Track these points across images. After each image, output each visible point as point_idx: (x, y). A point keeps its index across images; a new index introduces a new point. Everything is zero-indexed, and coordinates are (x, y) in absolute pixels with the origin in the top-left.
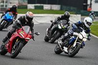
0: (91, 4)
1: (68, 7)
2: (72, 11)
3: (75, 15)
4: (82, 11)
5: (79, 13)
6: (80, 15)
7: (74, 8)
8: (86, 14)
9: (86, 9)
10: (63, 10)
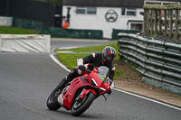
0: (69, 16)
1: (26, 21)
2: (33, 28)
3: (40, 36)
4: (53, 29)
5: (46, 32)
6: (49, 36)
7: (37, 23)
8: (60, 34)
9: (60, 25)
10: (17, 26)
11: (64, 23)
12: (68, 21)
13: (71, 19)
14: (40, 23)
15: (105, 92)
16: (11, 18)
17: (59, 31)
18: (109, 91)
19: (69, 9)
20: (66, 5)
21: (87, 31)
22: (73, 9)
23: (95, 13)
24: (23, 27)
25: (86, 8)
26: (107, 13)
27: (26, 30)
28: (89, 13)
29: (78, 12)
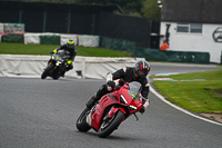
0: (168, 35)
1: (116, 41)
2: (124, 50)
3: (132, 60)
4: (148, 50)
5: (140, 54)
7: (129, 43)
8: (157, 56)
9: (157, 46)
10: (104, 47)
11: (161, 44)
12: (167, 41)
13: (170, 38)
14: (133, 43)
15: (137, 111)
16: (97, 37)
17: (156, 53)
18: (141, 110)
19: (168, 26)
20: (164, 21)
21: (190, 54)
22: (174, 26)
23: (200, 31)
24: (111, 48)
25: (189, 26)
26: (215, 32)
27: (115, 52)
28: (193, 31)
29: (179, 30)
